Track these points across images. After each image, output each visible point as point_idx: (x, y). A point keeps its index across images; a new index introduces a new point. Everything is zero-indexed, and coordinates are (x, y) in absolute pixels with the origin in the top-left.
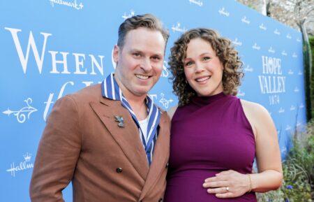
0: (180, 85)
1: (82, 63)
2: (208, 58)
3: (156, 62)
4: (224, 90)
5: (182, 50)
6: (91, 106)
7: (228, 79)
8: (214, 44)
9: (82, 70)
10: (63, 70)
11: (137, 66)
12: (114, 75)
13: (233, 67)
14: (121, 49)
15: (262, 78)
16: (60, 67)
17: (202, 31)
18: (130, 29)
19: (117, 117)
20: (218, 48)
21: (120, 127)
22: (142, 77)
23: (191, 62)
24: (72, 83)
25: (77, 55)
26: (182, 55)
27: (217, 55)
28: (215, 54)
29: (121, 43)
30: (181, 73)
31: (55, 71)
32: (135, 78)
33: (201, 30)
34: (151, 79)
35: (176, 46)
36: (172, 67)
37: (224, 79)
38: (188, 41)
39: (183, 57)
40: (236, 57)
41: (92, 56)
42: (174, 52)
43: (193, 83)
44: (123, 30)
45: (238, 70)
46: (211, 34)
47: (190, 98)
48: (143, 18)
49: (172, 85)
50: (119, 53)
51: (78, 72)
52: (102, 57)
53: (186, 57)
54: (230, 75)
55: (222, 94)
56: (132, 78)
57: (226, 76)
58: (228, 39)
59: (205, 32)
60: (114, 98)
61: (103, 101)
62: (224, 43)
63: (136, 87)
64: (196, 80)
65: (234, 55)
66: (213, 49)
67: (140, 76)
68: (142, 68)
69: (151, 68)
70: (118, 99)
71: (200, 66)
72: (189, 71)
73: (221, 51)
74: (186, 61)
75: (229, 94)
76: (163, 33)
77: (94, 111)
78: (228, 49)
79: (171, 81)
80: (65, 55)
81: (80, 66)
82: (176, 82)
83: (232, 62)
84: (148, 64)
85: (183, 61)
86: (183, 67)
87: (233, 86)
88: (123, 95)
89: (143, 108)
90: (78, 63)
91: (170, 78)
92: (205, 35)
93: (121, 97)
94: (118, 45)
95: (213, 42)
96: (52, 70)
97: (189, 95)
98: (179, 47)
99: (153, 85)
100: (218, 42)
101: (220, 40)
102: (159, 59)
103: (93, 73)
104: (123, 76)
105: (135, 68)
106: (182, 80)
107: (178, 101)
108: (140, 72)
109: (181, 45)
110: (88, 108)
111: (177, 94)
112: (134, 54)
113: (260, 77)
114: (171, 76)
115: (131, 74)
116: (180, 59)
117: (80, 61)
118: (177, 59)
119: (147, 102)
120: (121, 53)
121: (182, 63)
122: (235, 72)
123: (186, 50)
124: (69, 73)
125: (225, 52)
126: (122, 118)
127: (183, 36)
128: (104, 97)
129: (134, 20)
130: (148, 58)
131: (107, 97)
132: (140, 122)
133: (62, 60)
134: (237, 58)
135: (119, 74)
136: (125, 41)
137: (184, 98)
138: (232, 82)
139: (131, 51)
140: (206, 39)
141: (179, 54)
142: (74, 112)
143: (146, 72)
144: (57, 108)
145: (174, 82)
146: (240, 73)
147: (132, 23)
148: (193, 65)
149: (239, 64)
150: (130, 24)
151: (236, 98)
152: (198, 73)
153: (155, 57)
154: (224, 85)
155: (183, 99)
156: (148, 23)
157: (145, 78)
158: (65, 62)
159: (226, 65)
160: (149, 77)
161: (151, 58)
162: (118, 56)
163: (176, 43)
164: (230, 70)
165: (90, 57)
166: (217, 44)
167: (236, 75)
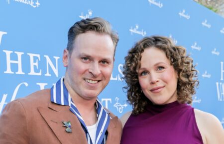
0: (135, 95)
1: (36, 64)
2: (163, 68)
3: (104, 66)
4: (178, 99)
5: (137, 60)
6: (39, 111)
7: (182, 88)
8: (168, 53)
9: (36, 70)
10: (17, 71)
11: (86, 71)
12: (64, 80)
13: (188, 76)
14: (70, 53)
15: (219, 85)
16: (14, 67)
17: (157, 40)
18: (79, 33)
19: (65, 122)
20: (172, 57)
21: (68, 132)
22: (91, 81)
23: (146, 72)
24: (26, 84)
25: (32, 56)
26: (136, 64)
27: (171, 64)
28: (170, 64)
29: (70, 48)
30: (135, 83)
31: (9, 71)
32: (84, 82)
33: (155, 38)
34: (100, 83)
35: (130, 55)
36: (126, 77)
37: (179, 88)
38: (142, 51)
39: (138, 67)
40: (190, 66)
41: (47, 57)
42: (128, 62)
43: (148, 93)
44: (72, 33)
45: (193, 79)
46: (166, 43)
47: (145, 107)
48: (92, 22)
49: (127, 94)
50: (68, 58)
51: (32, 73)
52: (57, 58)
53: (140, 67)
54: (185, 84)
55: (176, 103)
56: (80, 82)
57: (180, 85)
58: (183, 47)
59: (159, 41)
60: (63, 103)
61: (51, 106)
62: (179, 52)
63: (86, 91)
64: (152, 91)
65: (188, 63)
66: (168, 58)
67: (88, 81)
68: (91, 73)
69: (99, 72)
70: (66, 105)
71: (155, 75)
72: (144, 81)
73: (175, 60)
74: (141, 71)
75: (183, 103)
76: (112, 36)
77: (42, 116)
78: (182, 57)
79: (126, 90)
80: (19, 54)
81: (35, 66)
82: (130, 91)
83: (187, 71)
84: (97, 69)
85: (137, 71)
86: (137, 77)
87: (187, 96)
88: (72, 100)
89: (93, 113)
90: (32, 64)
91: (124, 88)
92: (160, 44)
93: (70, 103)
94: (68, 49)
95: (167, 50)
96: (6, 70)
97: (144, 104)
98: (133, 57)
99: (102, 90)
100: (172, 50)
101: (174, 49)
102: (108, 63)
103: (48, 74)
104: (72, 80)
105: (84, 72)
106: (137, 89)
107: (132, 110)
108: (88, 76)
109: (134, 55)
110: (36, 113)
111: (131, 104)
112: (82, 58)
113: (217, 83)
114: (126, 85)
115: (80, 79)
116: (135, 68)
117: (35, 61)
118: (132, 69)
119: (97, 107)
120: (70, 57)
121: (137, 73)
122: (189, 81)
123: (140, 59)
124: (24, 73)
125: (180, 61)
126: (70, 124)
127: (137, 45)
128: (53, 102)
129: (83, 24)
130: (96, 62)
131: (55, 102)
132: (88, 128)
133: (17, 60)
134: (192, 67)
135: (68, 79)
136: (74, 45)
137: (139, 107)
138: (186, 91)
139: (80, 55)
140: (160, 48)
141: (134, 64)
142: (22, 117)
143: (94, 77)
144: (6, 113)
145: (128, 91)
146: (194, 82)
147: (81, 27)
148: (147, 75)
149: (194, 73)
150: (78, 28)
151: (190, 107)
152: (152, 83)
153: (104, 61)
154: (178, 94)
155: (137, 109)
156: (96, 26)
157: (93, 82)
158: (19, 62)
159: (181, 74)
160: (99, 81)
161: (100, 62)
162: (68, 61)
163: (130, 53)
164: (184, 79)
165: (45, 58)
166: (171, 52)
167: (190, 84)
